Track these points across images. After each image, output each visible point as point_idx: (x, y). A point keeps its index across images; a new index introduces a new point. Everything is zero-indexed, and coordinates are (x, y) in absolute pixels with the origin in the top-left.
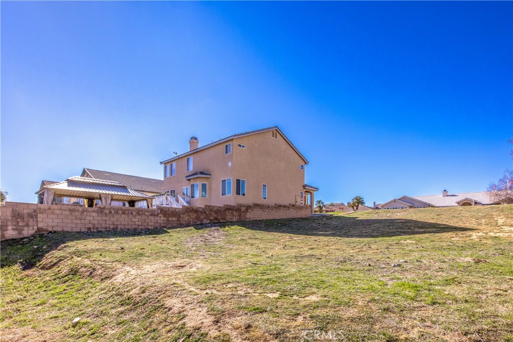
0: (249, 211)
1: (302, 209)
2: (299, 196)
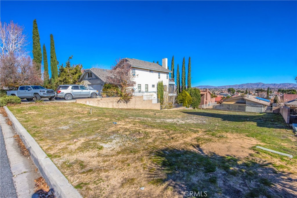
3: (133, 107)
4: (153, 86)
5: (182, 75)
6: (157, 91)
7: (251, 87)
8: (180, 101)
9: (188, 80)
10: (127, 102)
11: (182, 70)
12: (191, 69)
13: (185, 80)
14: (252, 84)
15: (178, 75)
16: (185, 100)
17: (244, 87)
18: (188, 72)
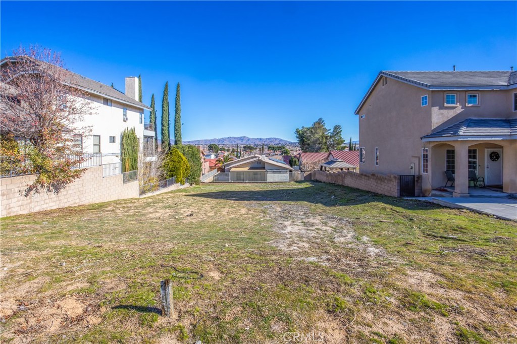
2: (419, 158)
3: (77, 201)
4: (113, 139)
5: (162, 117)
6: (120, 152)
7: (234, 143)
8: (169, 173)
9: (175, 128)
10: (57, 189)
11: (163, 107)
12: (181, 107)
13: (168, 128)
14: (235, 138)
15: (153, 117)
16: (180, 169)
17: (226, 142)
18: (176, 112)
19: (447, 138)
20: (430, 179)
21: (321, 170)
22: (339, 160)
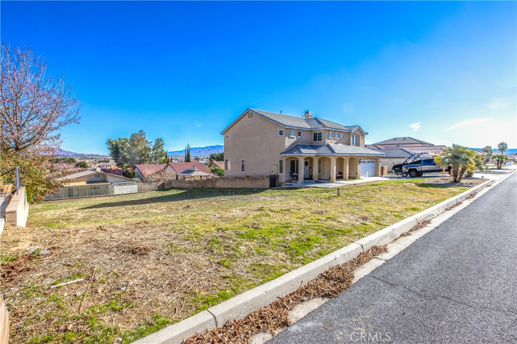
0: (217, 181)
1: (258, 180)
2: (277, 165)
19: (295, 154)
20: (284, 177)
21: (177, 179)
22: (196, 170)
